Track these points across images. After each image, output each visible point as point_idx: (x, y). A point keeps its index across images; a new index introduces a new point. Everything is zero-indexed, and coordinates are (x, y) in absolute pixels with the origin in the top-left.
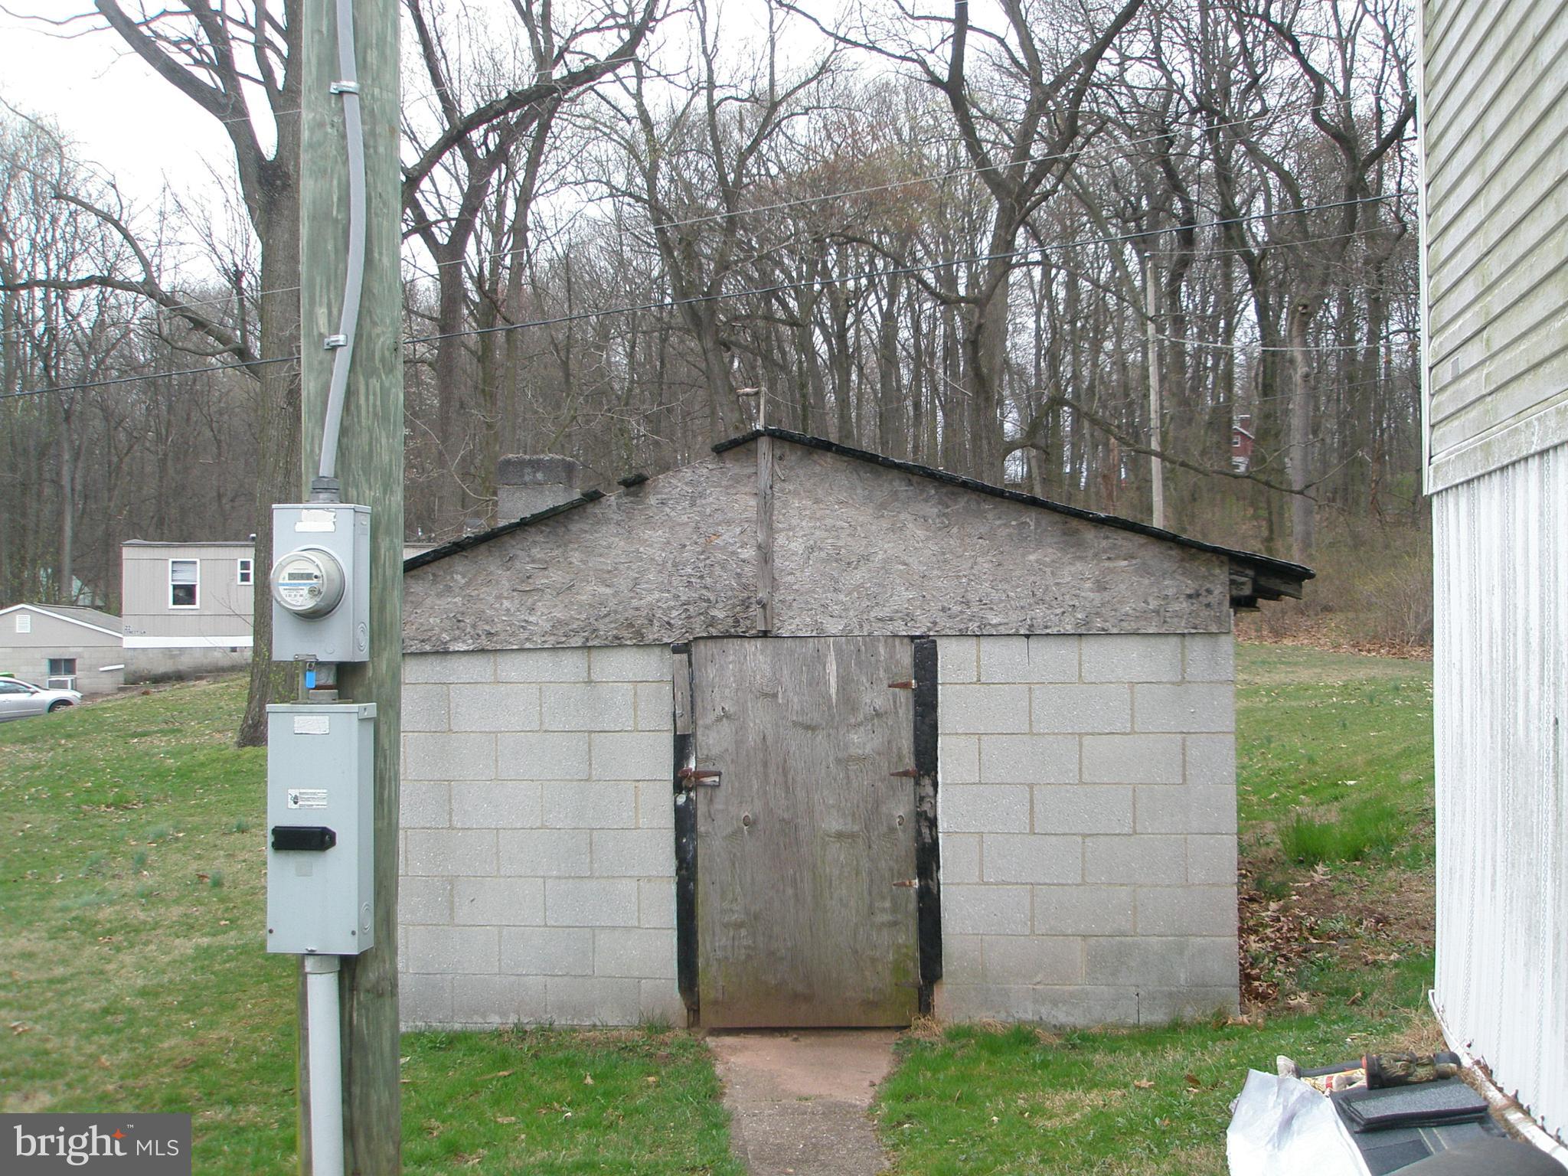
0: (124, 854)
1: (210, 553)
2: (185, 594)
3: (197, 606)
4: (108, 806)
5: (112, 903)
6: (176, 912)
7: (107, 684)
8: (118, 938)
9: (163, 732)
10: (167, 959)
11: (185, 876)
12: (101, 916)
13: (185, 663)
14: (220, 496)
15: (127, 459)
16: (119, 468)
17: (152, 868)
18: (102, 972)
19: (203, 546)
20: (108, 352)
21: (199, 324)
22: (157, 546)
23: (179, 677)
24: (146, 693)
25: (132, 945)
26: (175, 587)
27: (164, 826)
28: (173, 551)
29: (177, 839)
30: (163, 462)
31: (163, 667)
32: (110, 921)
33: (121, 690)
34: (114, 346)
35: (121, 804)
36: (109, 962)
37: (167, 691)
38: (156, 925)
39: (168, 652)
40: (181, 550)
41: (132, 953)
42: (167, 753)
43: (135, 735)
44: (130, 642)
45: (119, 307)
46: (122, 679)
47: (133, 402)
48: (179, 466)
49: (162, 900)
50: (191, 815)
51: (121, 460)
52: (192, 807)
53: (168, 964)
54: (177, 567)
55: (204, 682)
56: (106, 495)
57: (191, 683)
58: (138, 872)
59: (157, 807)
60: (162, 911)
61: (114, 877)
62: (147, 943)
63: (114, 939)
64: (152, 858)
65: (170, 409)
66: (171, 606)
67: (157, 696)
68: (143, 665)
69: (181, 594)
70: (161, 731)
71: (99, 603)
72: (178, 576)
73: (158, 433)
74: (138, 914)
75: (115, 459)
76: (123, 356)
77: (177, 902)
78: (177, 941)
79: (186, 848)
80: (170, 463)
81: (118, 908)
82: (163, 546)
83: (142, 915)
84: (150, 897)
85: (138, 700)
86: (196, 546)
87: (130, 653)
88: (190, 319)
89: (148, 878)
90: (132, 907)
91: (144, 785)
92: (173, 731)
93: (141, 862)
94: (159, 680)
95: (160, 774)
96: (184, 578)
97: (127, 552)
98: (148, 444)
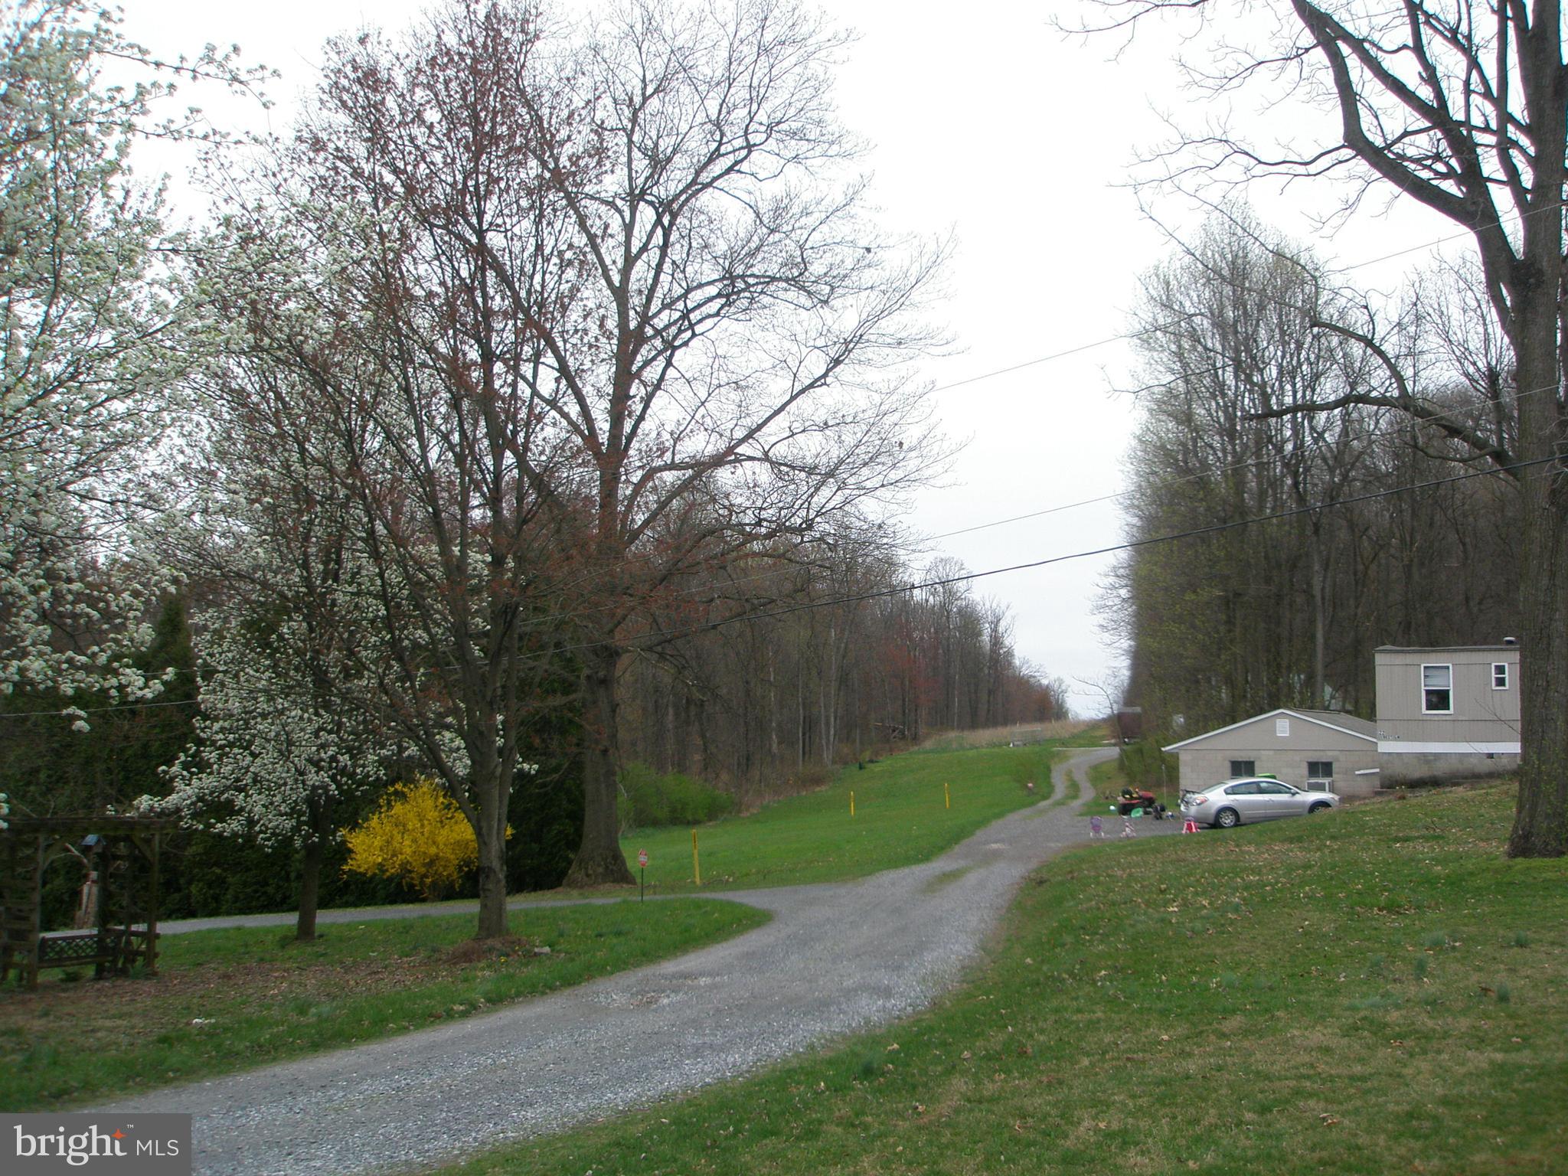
0: (1403, 959)
1: (1463, 657)
2: (1439, 699)
3: (1451, 711)
4: (1380, 910)
5: (1397, 1007)
6: (1464, 1023)
7: (1363, 788)
8: (1409, 1043)
9: (1426, 839)
10: (1462, 1070)
11: (1466, 987)
12: (1388, 1019)
13: (1440, 769)
14: (1467, 599)
15: (1374, 567)
16: (1366, 574)
17: (1431, 975)
18: (1399, 1076)
19: (1455, 651)
20: (1353, 465)
21: (1454, 431)
22: (1408, 652)
23: (1434, 783)
24: (1403, 798)
25: (1424, 1052)
26: (1428, 692)
27: (1441, 934)
28: (1424, 656)
29: (1454, 948)
30: (1408, 570)
31: (1418, 772)
32: (1399, 1025)
33: (1377, 794)
34: (1358, 458)
35: (1392, 908)
36: (1405, 1066)
37: (1423, 796)
38: (1446, 1035)
39: (1424, 757)
40: (1433, 656)
41: (1425, 1060)
42: (1432, 859)
43: (1397, 840)
44: (1385, 747)
45: (1361, 420)
46: (1377, 783)
47: (1376, 510)
48: (1424, 571)
49: (1448, 1010)
50: (1465, 925)
51: (1367, 568)
52: (1465, 916)
53: (1464, 1076)
54: (1430, 672)
55: (1461, 788)
56: (1352, 602)
57: (1448, 789)
58: (1419, 978)
59: (1430, 915)
60: (1449, 1020)
61: (1395, 980)
62: (1439, 1052)
63: (1405, 1043)
64: (1432, 965)
65: (1414, 514)
66: (1424, 711)
67: (1414, 801)
68: (1399, 770)
69: (1434, 699)
70: (1423, 837)
71: (1349, 707)
72: (1430, 681)
73: (1402, 540)
74: (1427, 1022)
75: (1361, 567)
76: (1366, 467)
77: (1464, 1012)
78: (1469, 1053)
79: (1464, 958)
80: (1415, 569)
81: (1404, 1012)
82: (1414, 652)
83: (1430, 1023)
84: (1434, 1004)
85: (1396, 805)
86: (1448, 651)
87: (1386, 757)
88: (1444, 427)
89: (1430, 986)
90: (1418, 1014)
91: (1413, 891)
92: (1436, 838)
93: (1421, 968)
94: (1415, 784)
95: (1430, 881)
96: (1437, 684)
97: (1380, 659)
98: (1392, 551)
